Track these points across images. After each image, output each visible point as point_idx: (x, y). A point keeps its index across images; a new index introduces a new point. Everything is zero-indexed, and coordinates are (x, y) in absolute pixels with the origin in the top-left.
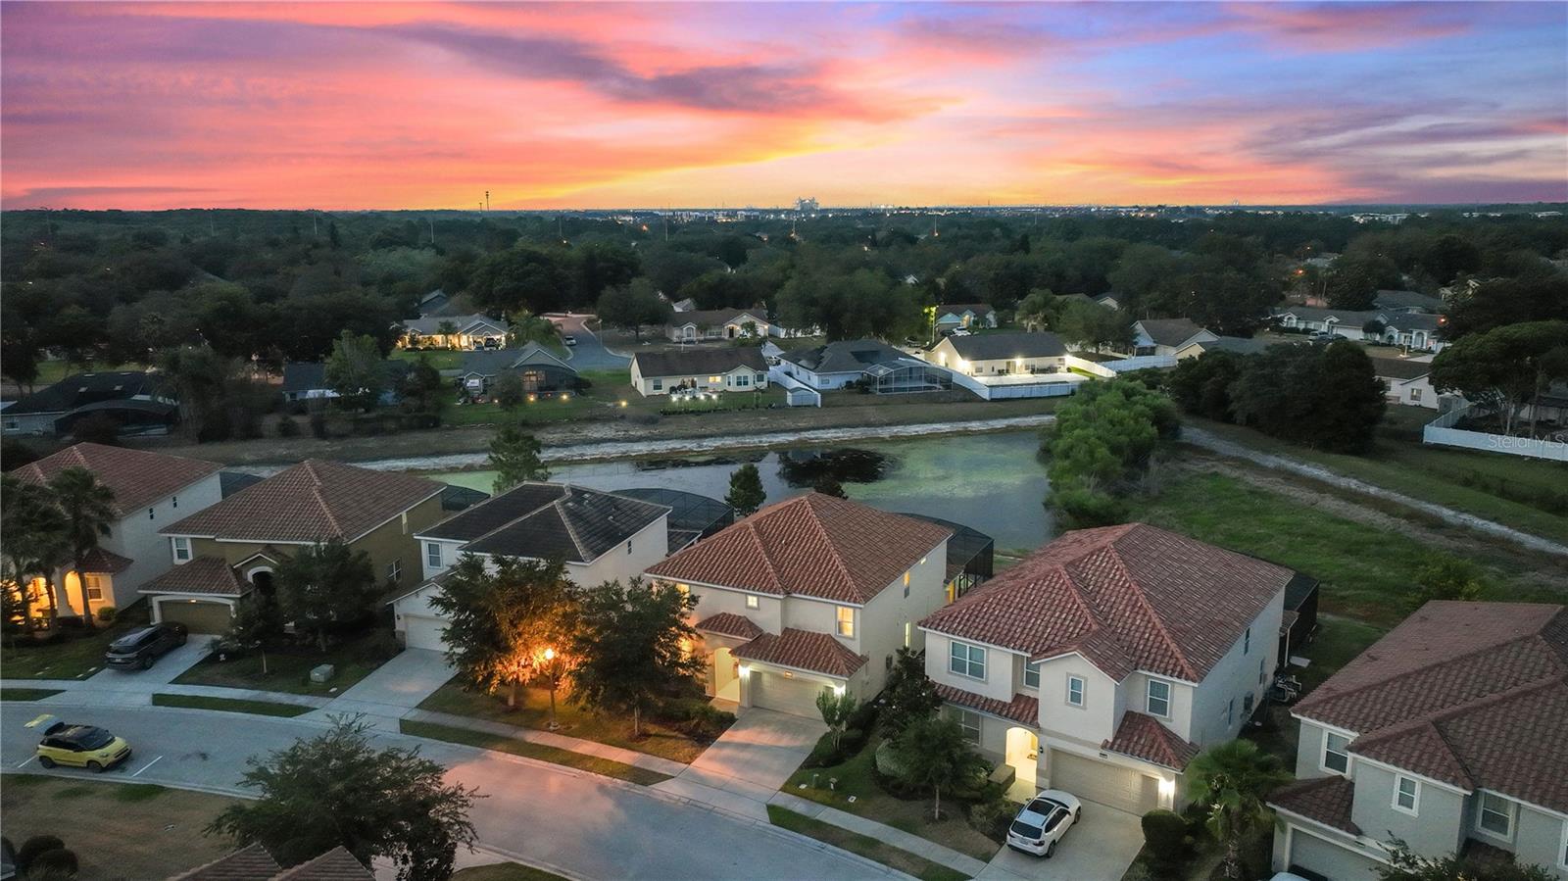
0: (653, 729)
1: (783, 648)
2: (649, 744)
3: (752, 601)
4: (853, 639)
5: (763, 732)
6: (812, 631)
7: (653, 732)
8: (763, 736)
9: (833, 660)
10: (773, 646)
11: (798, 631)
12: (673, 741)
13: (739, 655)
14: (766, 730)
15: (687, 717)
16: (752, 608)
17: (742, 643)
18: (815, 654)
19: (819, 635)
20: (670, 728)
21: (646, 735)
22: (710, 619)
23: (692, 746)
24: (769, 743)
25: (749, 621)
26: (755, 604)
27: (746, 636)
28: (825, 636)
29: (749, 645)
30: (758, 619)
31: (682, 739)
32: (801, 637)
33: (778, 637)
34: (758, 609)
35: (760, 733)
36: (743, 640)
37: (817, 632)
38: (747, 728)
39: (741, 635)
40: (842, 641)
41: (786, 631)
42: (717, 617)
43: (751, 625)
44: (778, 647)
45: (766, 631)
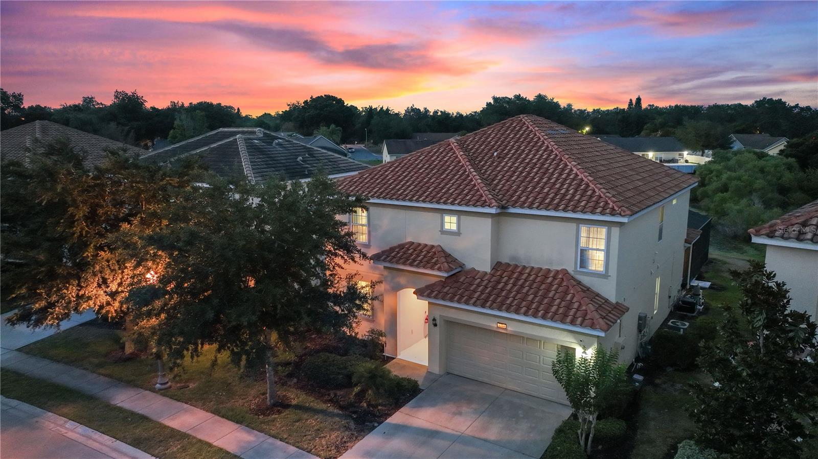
0: (295, 397)
1: (494, 288)
2: (280, 420)
3: (451, 222)
4: (604, 276)
5: (460, 414)
6: (536, 266)
7: (294, 402)
8: (459, 419)
9: (576, 305)
10: (478, 285)
11: (516, 266)
12: (320, 417)
13: (429, 296)
14: (464, 409)
15: (348, 383)
16: (450, 233)
17: (433, 280)
18: (544, 296)
19: (549, 271)
20: (320, 397)
21: (281, 405)
22: (392, 249)
23: (347, 428)
24: (469, 432)
25: (443, 251)
26: (454, 227)
27: (439, 269)
28: (557, 272)
29: (444, 283)
30: (457, 248)
31: (333, 415)
32: (521, 273)
33: (486, 273)
34: (457, 233)
35: (455, 414)
36: (436, 275)
37: (545, 267)
38: (433, 406)
39: (432, 268)
40: (586, 280)
41: (498, 266)
42: (401, 246)
43: (448, 257)
44: (486, 287)
45: (469, 265)
